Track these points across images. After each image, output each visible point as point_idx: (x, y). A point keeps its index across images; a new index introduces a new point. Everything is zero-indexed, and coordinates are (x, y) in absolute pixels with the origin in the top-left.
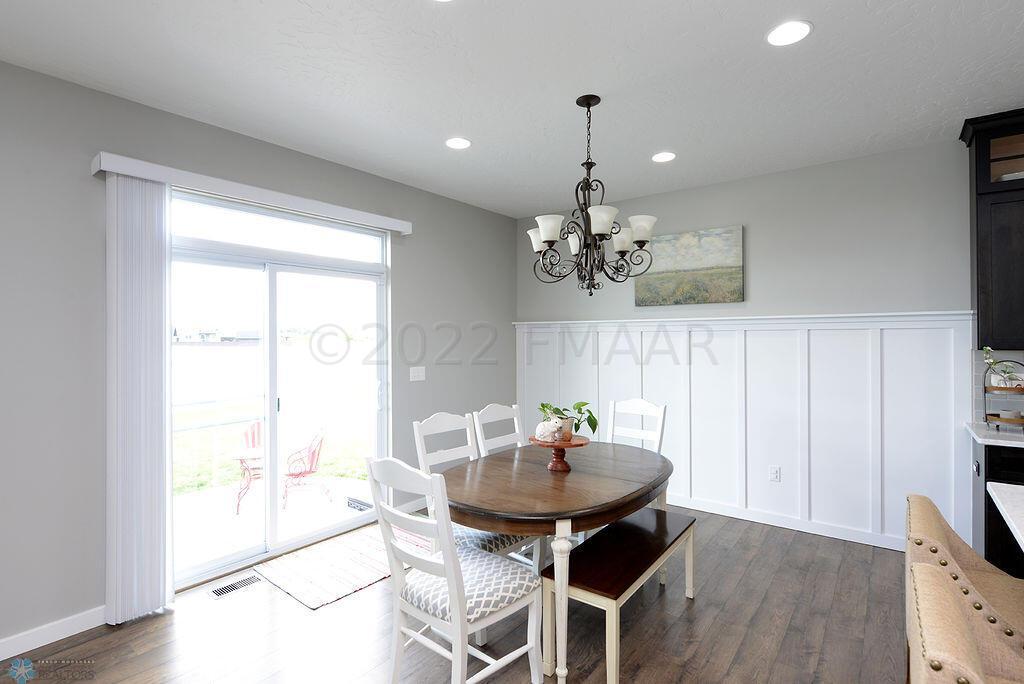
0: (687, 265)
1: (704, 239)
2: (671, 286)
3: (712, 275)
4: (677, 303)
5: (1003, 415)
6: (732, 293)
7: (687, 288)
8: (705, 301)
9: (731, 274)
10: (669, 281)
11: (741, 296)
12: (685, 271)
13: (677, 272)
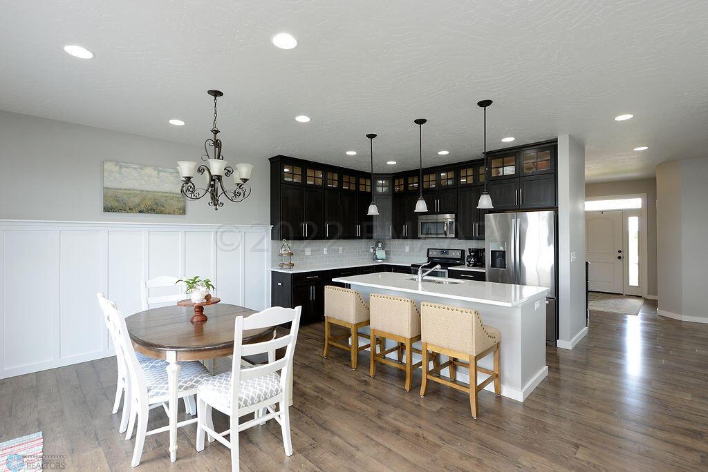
0: (148, 188)
1: (161, 174)
2: (137, 200)
3: (166, 197)
4: (141, 212)
5: (286, 263)
6: (180, 209)
7: (149, 203)
8: (161, 212)
9: (178, 198)
10: (134, 197)
11: (183, 211)
12: (147, 191)
13: (141, 191)
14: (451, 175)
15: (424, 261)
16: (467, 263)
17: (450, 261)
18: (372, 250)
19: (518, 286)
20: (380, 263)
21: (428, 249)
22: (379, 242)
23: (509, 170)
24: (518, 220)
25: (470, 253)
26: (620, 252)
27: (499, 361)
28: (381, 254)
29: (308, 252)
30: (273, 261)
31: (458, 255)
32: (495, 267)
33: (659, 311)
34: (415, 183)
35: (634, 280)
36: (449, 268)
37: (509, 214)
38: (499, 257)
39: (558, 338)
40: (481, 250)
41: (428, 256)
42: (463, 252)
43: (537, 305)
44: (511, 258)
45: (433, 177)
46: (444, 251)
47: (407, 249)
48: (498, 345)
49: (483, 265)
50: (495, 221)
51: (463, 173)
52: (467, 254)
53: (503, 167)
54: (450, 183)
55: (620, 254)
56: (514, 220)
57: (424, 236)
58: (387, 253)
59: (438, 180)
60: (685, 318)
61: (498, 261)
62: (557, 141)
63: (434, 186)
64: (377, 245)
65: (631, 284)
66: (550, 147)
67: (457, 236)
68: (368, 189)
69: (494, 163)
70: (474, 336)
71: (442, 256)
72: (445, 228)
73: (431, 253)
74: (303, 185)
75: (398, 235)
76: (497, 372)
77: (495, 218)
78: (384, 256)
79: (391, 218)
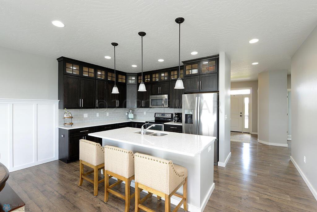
5: (67, 123)
14: (166, 74)
15: (153, 119)
16: (174, 121)
17: (165, 120)
18: (127, 114)
19: (199, 135)
20: (131, 121)
21: (155, 113)
22: (130, 110)
23: (195, 71)
24: (199, 98)
25: (175, 115)
26: (241, 113)
27: (186, 189)
28: (131, 116)
29: (86, 115)
30: (60, 122)
31: (170, 116)
32: (187, 123)
33: (259, 141)
34: (148, 78)
35: (247, 126)
36: (165, 123)
37: (195, 94)
38: (189, 117)
39: (218, 161)
40: (180, 113)
41: (155, 117)
42: (172, 114)
43: (210, 149)
44: (195, 118)
45: (157, 75)
46: (163, 114)
47: (145, 113)
48: (186, 179)
49: (181, 122)
50: (188, 99)
51: (172, 73)
52: (174, 116)
53: (192, 70)
54: (166, 78)
55: (241, 114)
56: (197, 98)
57: (152, 106)
58: (135, 115)
59: (160, 77)
60: (270, 144)
61: (189, 120)
62: (219, 56)
63: (158, 80)
64: (129, 111)
65: (245, 128)
66: (215, 59)
67: (169, 107)
68: (124, 81)
69: (187, 67)
70: (168, 180)
71: (162, 117)
72: (163, 102)
73: (156, 115)
74: (80, 76)
75: (139, 106)
76: (185, 197)
77: (188, 97)
78: (133, 117)
79: (136, 97)
